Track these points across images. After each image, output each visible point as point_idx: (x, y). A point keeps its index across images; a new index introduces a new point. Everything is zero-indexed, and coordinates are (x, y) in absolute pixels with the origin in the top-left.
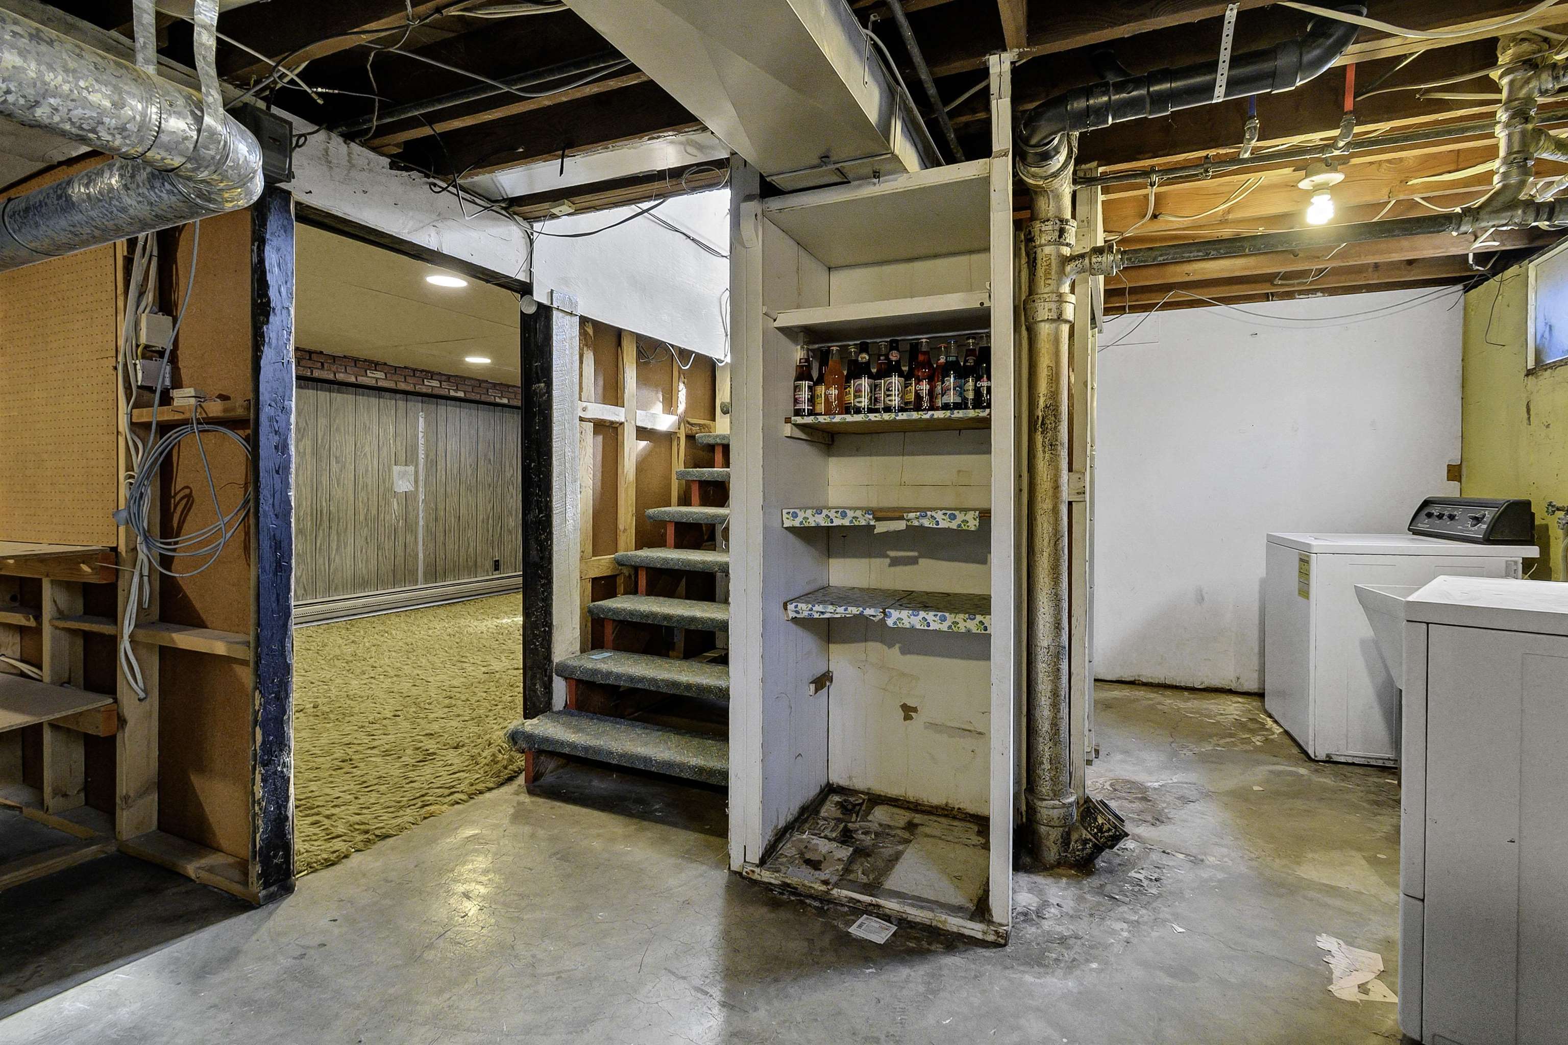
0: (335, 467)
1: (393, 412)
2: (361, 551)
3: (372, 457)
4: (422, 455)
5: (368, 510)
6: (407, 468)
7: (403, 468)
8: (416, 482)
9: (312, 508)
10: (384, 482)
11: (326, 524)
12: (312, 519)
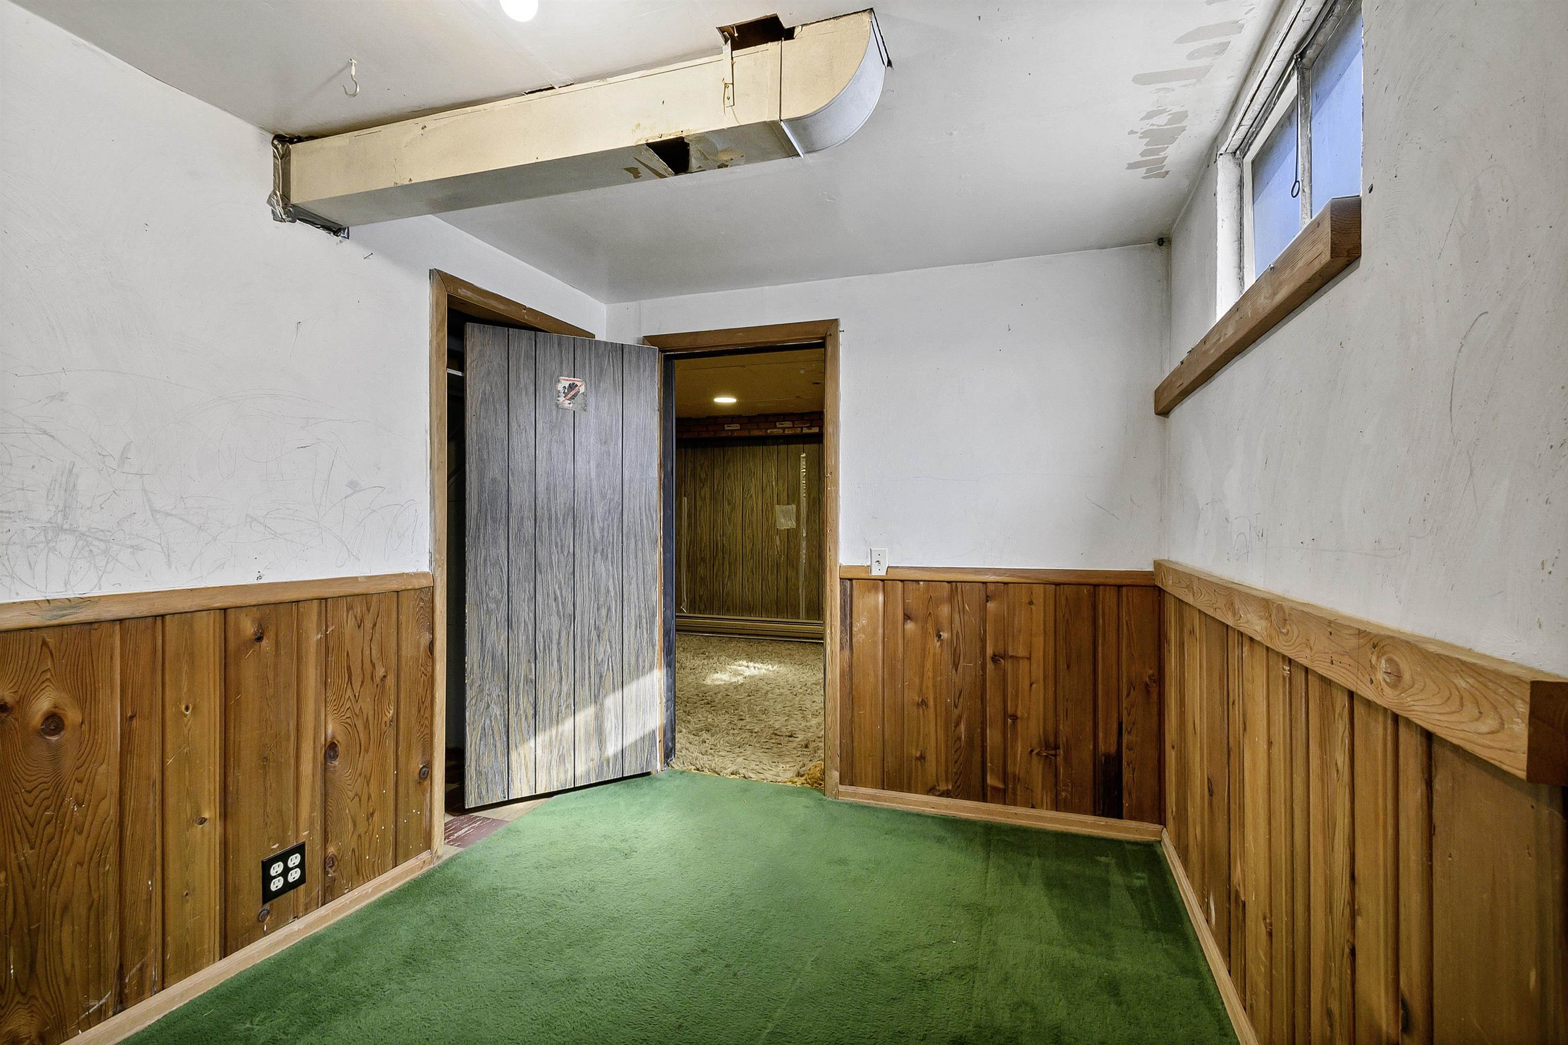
0: (727, 508)
1: (775, 457)
2: (748, 580)
3: (757, 498)
4: (803, 495)
5: (753, 545)
6: (790, 507)
7: (784, 507)
8: (798, 520)
9: (710, 542)
10: (767, 521)
11: (720, 554)
12: (710, 550)
